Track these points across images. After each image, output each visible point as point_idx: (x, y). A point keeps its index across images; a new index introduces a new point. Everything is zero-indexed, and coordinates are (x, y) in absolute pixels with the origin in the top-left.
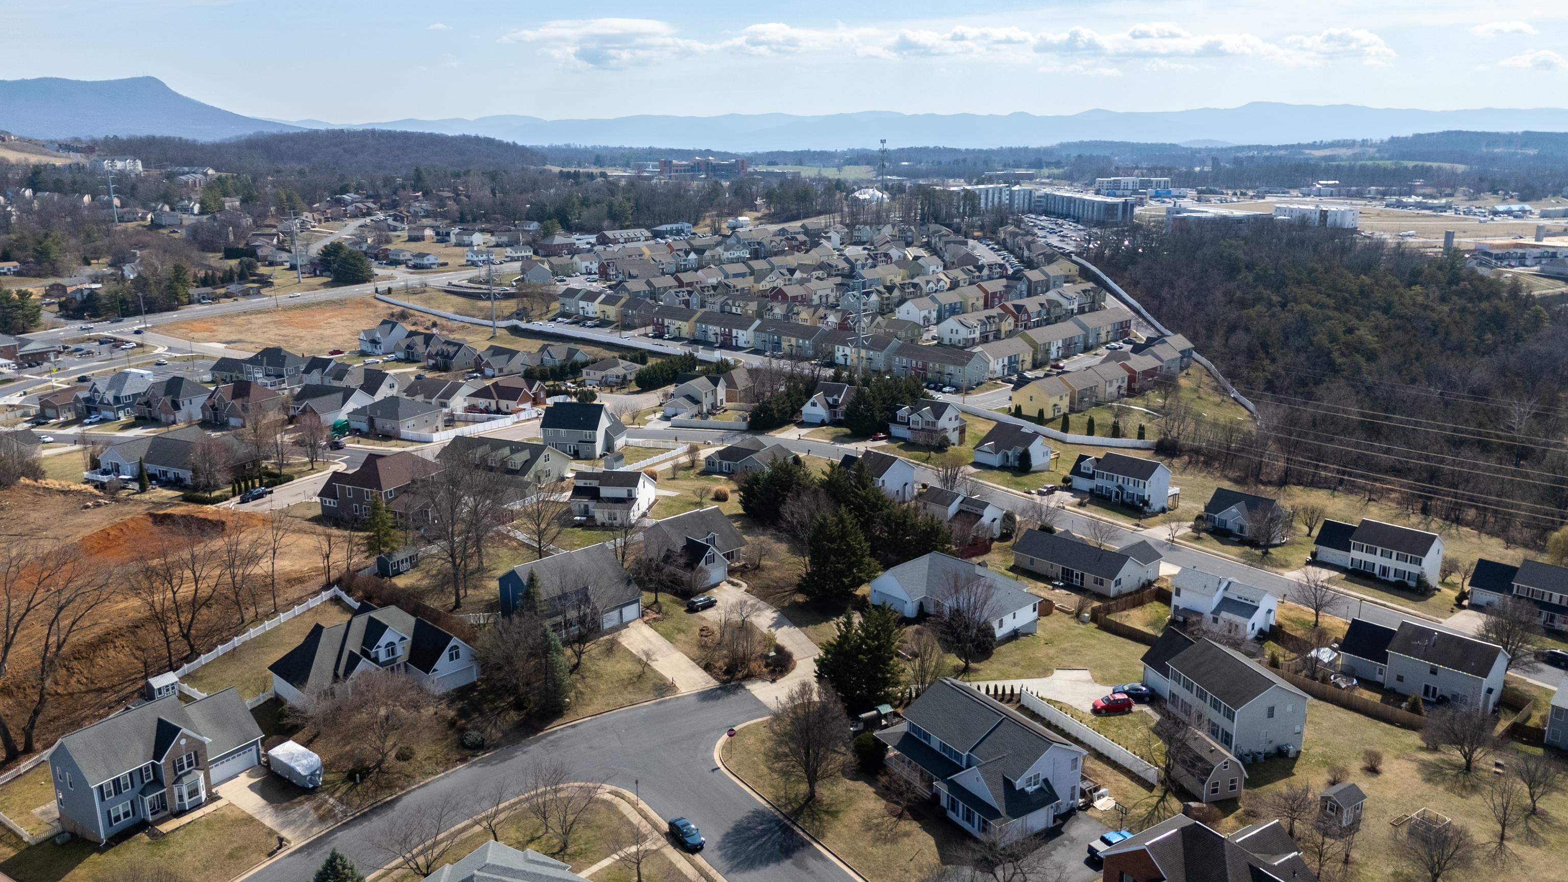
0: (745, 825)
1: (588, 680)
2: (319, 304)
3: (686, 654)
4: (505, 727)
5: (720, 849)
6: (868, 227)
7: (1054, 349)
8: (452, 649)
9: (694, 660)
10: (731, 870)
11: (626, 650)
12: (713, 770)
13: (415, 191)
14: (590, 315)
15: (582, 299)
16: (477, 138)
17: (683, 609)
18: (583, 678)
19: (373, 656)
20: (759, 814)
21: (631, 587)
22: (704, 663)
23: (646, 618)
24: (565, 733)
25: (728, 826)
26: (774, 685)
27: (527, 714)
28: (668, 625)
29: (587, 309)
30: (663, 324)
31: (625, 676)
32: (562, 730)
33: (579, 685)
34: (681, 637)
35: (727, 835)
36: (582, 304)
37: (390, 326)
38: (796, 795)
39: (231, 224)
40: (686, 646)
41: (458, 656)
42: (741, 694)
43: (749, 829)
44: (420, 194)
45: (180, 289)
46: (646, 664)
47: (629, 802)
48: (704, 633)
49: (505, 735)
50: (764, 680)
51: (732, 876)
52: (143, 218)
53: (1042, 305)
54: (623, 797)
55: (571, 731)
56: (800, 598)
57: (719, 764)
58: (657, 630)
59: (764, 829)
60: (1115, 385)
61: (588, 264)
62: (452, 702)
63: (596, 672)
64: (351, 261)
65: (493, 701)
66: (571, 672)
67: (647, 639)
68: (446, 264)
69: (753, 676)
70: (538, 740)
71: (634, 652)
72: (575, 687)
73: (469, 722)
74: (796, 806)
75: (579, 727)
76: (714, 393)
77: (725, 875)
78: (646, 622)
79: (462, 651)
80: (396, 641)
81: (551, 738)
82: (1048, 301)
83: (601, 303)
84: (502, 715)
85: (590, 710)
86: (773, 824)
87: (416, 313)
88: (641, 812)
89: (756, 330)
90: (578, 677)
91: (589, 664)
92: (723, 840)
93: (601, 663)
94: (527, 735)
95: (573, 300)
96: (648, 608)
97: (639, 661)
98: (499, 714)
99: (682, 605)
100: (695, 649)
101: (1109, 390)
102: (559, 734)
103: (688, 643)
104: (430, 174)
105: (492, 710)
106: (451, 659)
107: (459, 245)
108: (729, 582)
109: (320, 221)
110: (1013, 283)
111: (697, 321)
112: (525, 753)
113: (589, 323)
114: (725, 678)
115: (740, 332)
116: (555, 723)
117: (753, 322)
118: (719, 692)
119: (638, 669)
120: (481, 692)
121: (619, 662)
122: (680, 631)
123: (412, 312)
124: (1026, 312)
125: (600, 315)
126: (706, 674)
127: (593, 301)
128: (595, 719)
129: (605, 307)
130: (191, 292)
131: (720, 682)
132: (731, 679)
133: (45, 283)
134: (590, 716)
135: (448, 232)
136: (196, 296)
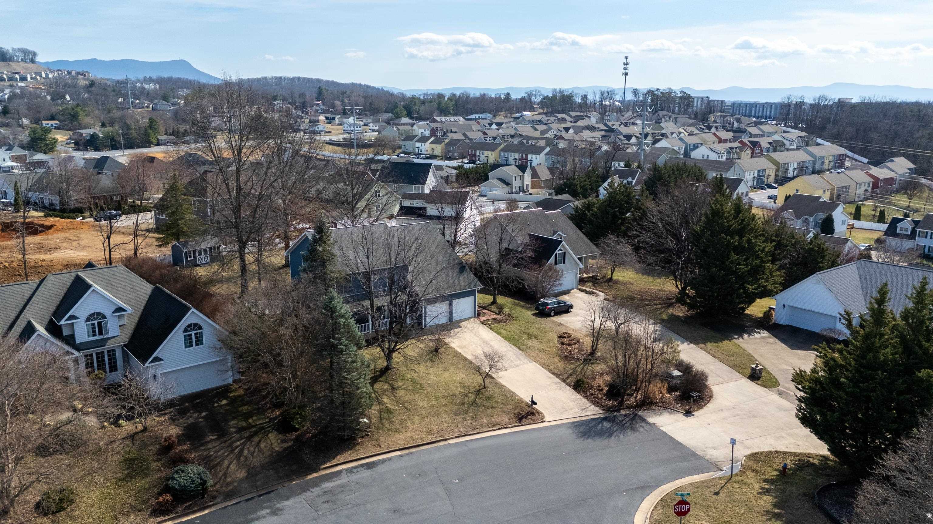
1: (400, 393)
3: (543, 365)
4: (256, 461)
6: (615, 114)
7: (791, 169)
8: (190, 327)
9: (557, 375)
11: (457, 354)
13: (318, 100)
14: (423, 152)
15: (418, 141)
17: (530, 313)
18: (393, 389)
19: (66, 332)
21: (465, 275)
22: (572, 379)
23: (483, 318)
24: (354, 477)
26: (690, 420)
27: (297, 439)
28: (513, 328)
29: (421, 148)
30: (475, 155)
31: (458, 391)
32: (350, 471)
33: (386, 400)
34: (533, 343)
36: (418, 144)
40: (541, 355)
41: (199, 341)
42: (642, 429)
44: (320, 102)
45: (152, 134)
46: (488, 375)
48: (565, 340)
49: (252, 474)
50: (674, 410)
52: (148, 107)
53: (770, 143)
55: (365, 474)
56: (680, 311)
58: (499, 333)
60: (863, 188)
61: (423, 131)
62: (183, 412)
63: (414, 381)
65: (247, 416)
66: (374, 380)
67: (486, 343)
68: (330, 132)
69: (652, 403)
70: (304, 489)
71: (469, 357)
72: (380, 402)
73: (195, 449)
75: (380, 469)
76: (522, 178)
78: (483, 323)
79: (207, 334)
80: (107, 311)
81: (328, 485)
82: (774, 141)
83: (432, 143)
84: (256, 439)
85: (400, 439)
89: (546, 154)
90: (386, 387)
91: (403, 369)
93: (422, 368)
94: (289, 477)
95: (411, 143)
96: (484, 308)
97: (478, 369)
98: (249, 438)
99: (528, 309)
100: (557, 359)
101: (859, 192)
102: (344, 479)
103: (544, 351)
104: (327, 91)
105: (240, 430)
106: (188, 343)
107: (339, 124)
108: (581, 290)
110: (738, 134)
111: (501, 151)
112: (275, 512)
113: (422, 157)
114: (610, 403)
115: (534, 156)
116: (340, 458)
117: (544, 149)
118: (606, 425)
119: (477, 380)
120: (233, 401)
121: (446, 369)
122: (530, 336)
124: (760, 146)
125: (430, 152)
126: (578, 396)
127: (425, 142)
128: (407, 454)
129: (434, 146)
130: (160, 137)
131: (604, 410)
132: (621, 406)
133: (71, 133)
134: (400, 450)
135: (334, 119)
136: (163, 141)
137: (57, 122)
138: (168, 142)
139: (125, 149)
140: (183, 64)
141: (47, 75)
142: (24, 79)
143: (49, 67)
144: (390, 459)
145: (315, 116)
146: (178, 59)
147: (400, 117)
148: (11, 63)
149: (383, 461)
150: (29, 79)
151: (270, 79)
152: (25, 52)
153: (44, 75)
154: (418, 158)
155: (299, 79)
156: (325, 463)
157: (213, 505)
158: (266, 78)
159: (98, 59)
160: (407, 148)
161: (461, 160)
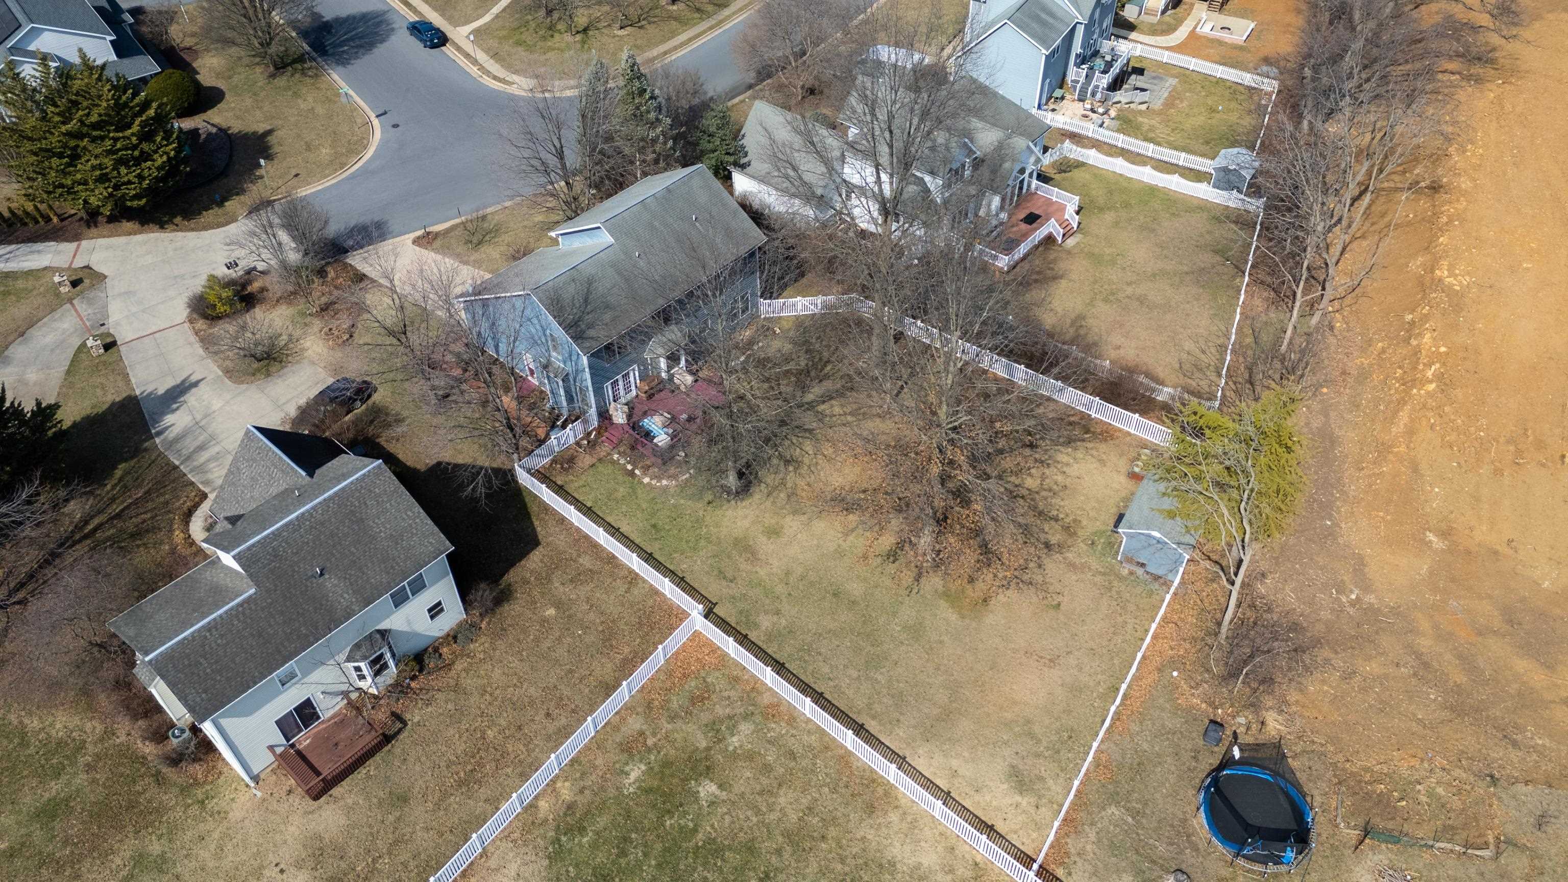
0: (362, 50)
5: (393, 30)
10: (385, 13)
12: (385, 113)
20: (342, 60)
25: (381, 50)
35: (382, 41)
38: (292, 75)
43: (357, 47)
47: (488, 73)
51: (385, 8)
54: (495, 78)
57: (376, 122)
59: (342, 46)
74: (299, 66)
77: (391, 9)
86: (331, 51)
88: (475, 62)
92: (388, 36)
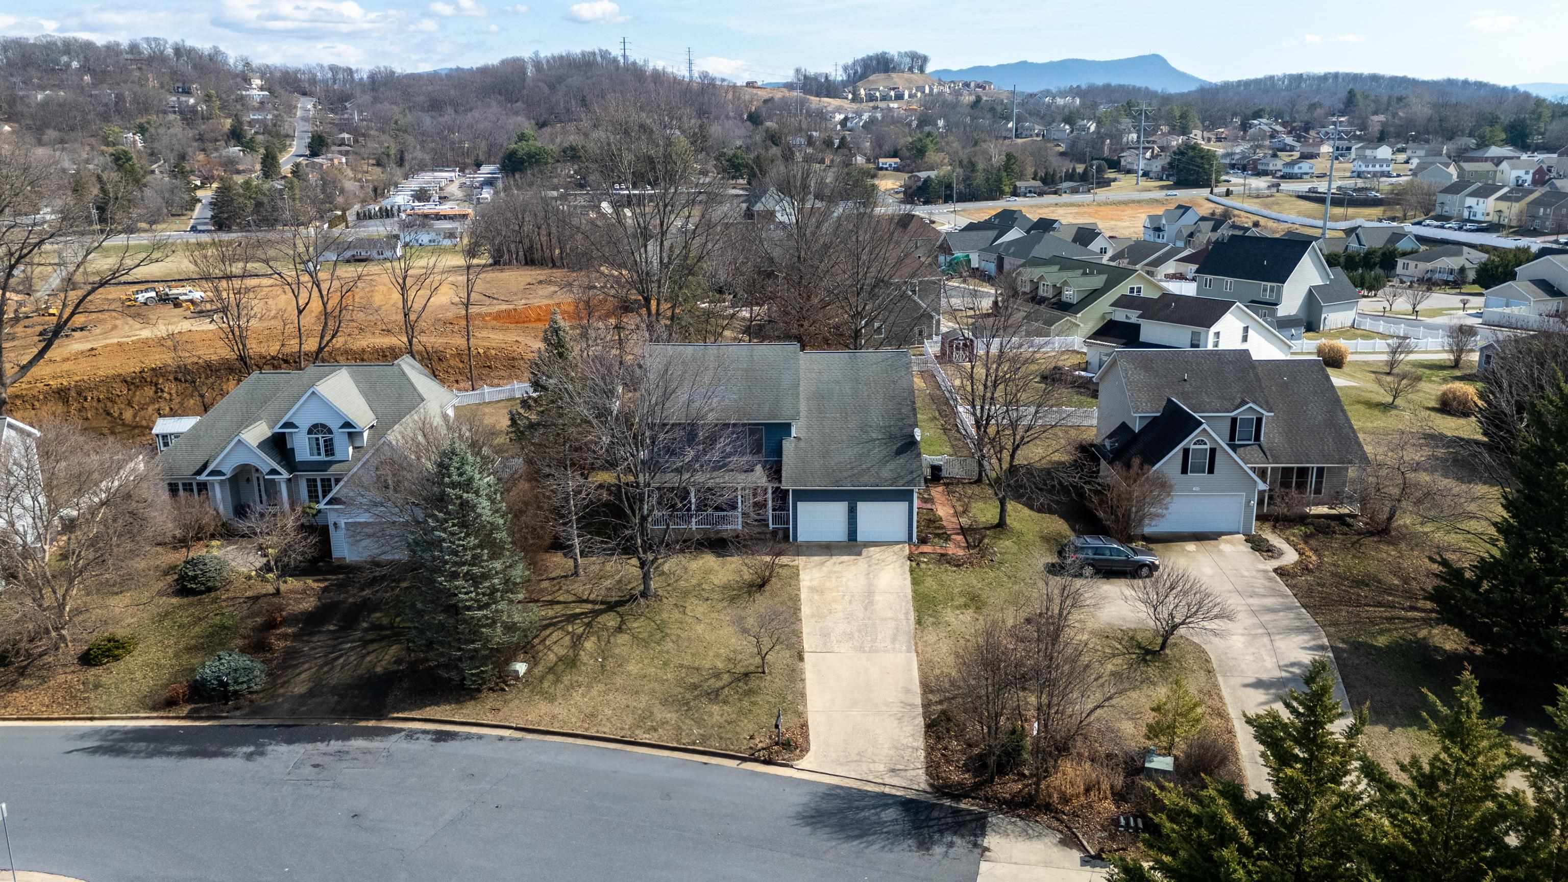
1: (621, 638)
2: (1139, 202)
4: (337, 677)
9: (927, 690)
11: (791, 602)
14: (1479, 217)
16: (1466, 83)
18: (619, 629)
23: (919, 548)
28: (961, 579)
29: (1476, 208)
33: (589, 643)
34: (959, 617)
36: (1470, 201)
37: (1182, 211)
39: (1111, 137)
40: (944, 644)
49: (311, 694)
52: (1038, 135)
61: (1521, 173)
63: (661, 626)
64: (1199, 160)
68: (1324, 175)
71: (806, 614)
75: (448, 746)
78: (911, 557)
81: (357, 743)
83: (1500, 199)
87: (1242, 213)
90: (612, 623)
93: (700, 608)
95: (1457, 197)
100: (961, 661)
108: (1249, 540)
109: (1209, 140)
113: (1469, 226)
114: (958, 778)
123: (1236, 212)
125: (1494, 218)
126: (920, 743)
127: (1487, 197)
128: (512, 740)
129: (1503, 205)
130: (1018, 184)
131: (931, 785)
132: (972, 791)
133: (906, 176)
134: (517, 729)
135: (1349, 149)
136: (1023, 189)
137: (898, 160)
138: (1030, 192)
139: (958, 201)
140: (1155, 62)
141: (931, 90)
142: (899, 97)
143: (941, 76)
144: (480, 737)
145: (1313, 145)
146: (1147, 53)
147: (1487, 146)
148: (894, 75)
149: (468, 737)
150: (906, 96)
151: (1279, 79)
152: (914, 56)
153: (927, 91)
154: (1460, 229)
155: (1336, 76)
156: (403, 710)
157: (226, 718)
158: (1272, 78)
159: (1029, 61)
160: (1447, 208)
161: (1553, 238)
